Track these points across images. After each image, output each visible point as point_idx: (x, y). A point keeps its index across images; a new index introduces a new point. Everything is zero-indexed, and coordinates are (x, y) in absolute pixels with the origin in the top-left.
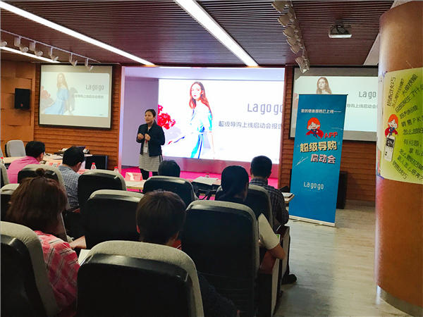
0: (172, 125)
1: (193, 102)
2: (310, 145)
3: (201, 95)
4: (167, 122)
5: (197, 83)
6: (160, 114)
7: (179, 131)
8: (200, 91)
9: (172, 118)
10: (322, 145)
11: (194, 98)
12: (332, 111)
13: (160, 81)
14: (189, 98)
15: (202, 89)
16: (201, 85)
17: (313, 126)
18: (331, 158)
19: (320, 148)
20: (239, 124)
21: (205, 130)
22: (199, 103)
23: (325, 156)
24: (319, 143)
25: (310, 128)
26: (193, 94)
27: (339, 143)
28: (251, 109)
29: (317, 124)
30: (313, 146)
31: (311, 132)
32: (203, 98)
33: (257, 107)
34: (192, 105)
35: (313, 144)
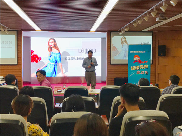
0: (39, 61)
1: (50, 48)
2: (136, 67)
3: (55, 45)
4: (37, 59)
5: (52, 39)
6: (32, 55)
7: (43, 63)
8: (54, 43)
9: (39, 57)
10: (141, 67)
11: (51, 46)
12: (145, 52)
13: (31, 38)
14: (48, 47)
15: (55, 41)
16: (54, 40)
17: (136, 59)
18: (146, 72)
19: (141, 68)
20: (75, 59)
21: (58, 63)
22: (53, 49)
23: (143, 71)
24: (140, 66)
25: (135, 59)
26: (50, 45)
27: (149, 66)
28: (80, 51)
29: (138, 57)
30: (137, 67)
31: (136, 61)
32: (55, 46)
33: (83, 50)
34: (50, 50)
35: (137, 66)
